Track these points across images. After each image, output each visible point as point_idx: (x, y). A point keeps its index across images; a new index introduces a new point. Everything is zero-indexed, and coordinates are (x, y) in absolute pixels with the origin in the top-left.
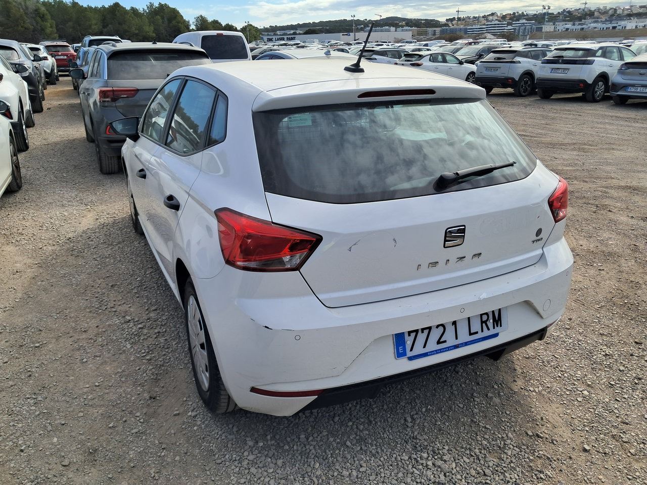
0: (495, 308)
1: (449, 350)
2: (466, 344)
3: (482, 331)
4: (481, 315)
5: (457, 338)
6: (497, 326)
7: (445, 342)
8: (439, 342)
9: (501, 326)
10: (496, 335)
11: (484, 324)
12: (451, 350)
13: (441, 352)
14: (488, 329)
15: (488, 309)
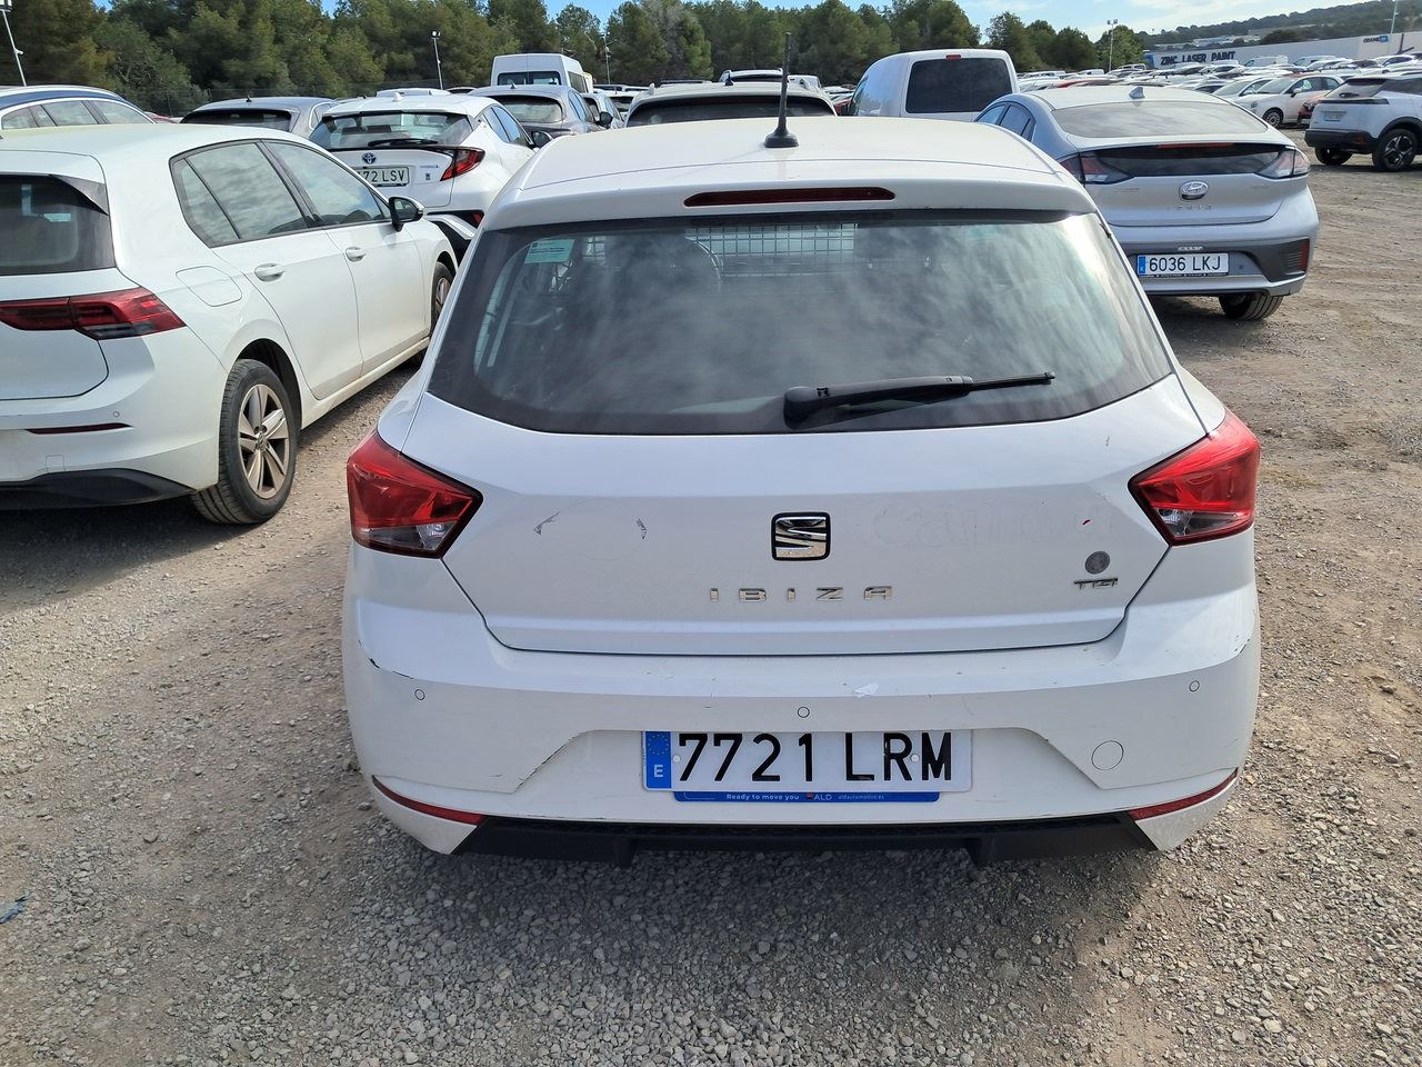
0: (936, 726)
1: (783, 800)
2: (836, 797)
3: (887, 777)
4: (888, 737)
5: (809, 777)
6: (936, 775)
7: (777, 778)
8: (758, 776)
9: (948, 777)
10: (932, 797)
11: (894, 763)
12: (789, 801)
13: (761, 800)
14: (907, 776)
15: (912, 725)
